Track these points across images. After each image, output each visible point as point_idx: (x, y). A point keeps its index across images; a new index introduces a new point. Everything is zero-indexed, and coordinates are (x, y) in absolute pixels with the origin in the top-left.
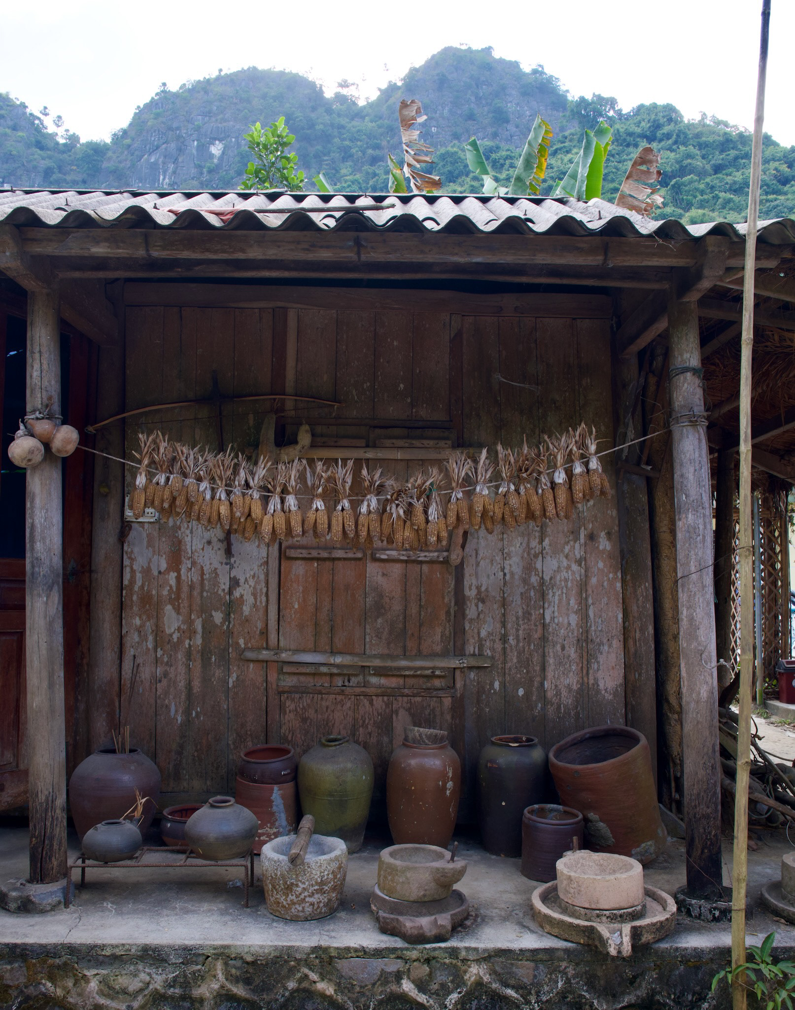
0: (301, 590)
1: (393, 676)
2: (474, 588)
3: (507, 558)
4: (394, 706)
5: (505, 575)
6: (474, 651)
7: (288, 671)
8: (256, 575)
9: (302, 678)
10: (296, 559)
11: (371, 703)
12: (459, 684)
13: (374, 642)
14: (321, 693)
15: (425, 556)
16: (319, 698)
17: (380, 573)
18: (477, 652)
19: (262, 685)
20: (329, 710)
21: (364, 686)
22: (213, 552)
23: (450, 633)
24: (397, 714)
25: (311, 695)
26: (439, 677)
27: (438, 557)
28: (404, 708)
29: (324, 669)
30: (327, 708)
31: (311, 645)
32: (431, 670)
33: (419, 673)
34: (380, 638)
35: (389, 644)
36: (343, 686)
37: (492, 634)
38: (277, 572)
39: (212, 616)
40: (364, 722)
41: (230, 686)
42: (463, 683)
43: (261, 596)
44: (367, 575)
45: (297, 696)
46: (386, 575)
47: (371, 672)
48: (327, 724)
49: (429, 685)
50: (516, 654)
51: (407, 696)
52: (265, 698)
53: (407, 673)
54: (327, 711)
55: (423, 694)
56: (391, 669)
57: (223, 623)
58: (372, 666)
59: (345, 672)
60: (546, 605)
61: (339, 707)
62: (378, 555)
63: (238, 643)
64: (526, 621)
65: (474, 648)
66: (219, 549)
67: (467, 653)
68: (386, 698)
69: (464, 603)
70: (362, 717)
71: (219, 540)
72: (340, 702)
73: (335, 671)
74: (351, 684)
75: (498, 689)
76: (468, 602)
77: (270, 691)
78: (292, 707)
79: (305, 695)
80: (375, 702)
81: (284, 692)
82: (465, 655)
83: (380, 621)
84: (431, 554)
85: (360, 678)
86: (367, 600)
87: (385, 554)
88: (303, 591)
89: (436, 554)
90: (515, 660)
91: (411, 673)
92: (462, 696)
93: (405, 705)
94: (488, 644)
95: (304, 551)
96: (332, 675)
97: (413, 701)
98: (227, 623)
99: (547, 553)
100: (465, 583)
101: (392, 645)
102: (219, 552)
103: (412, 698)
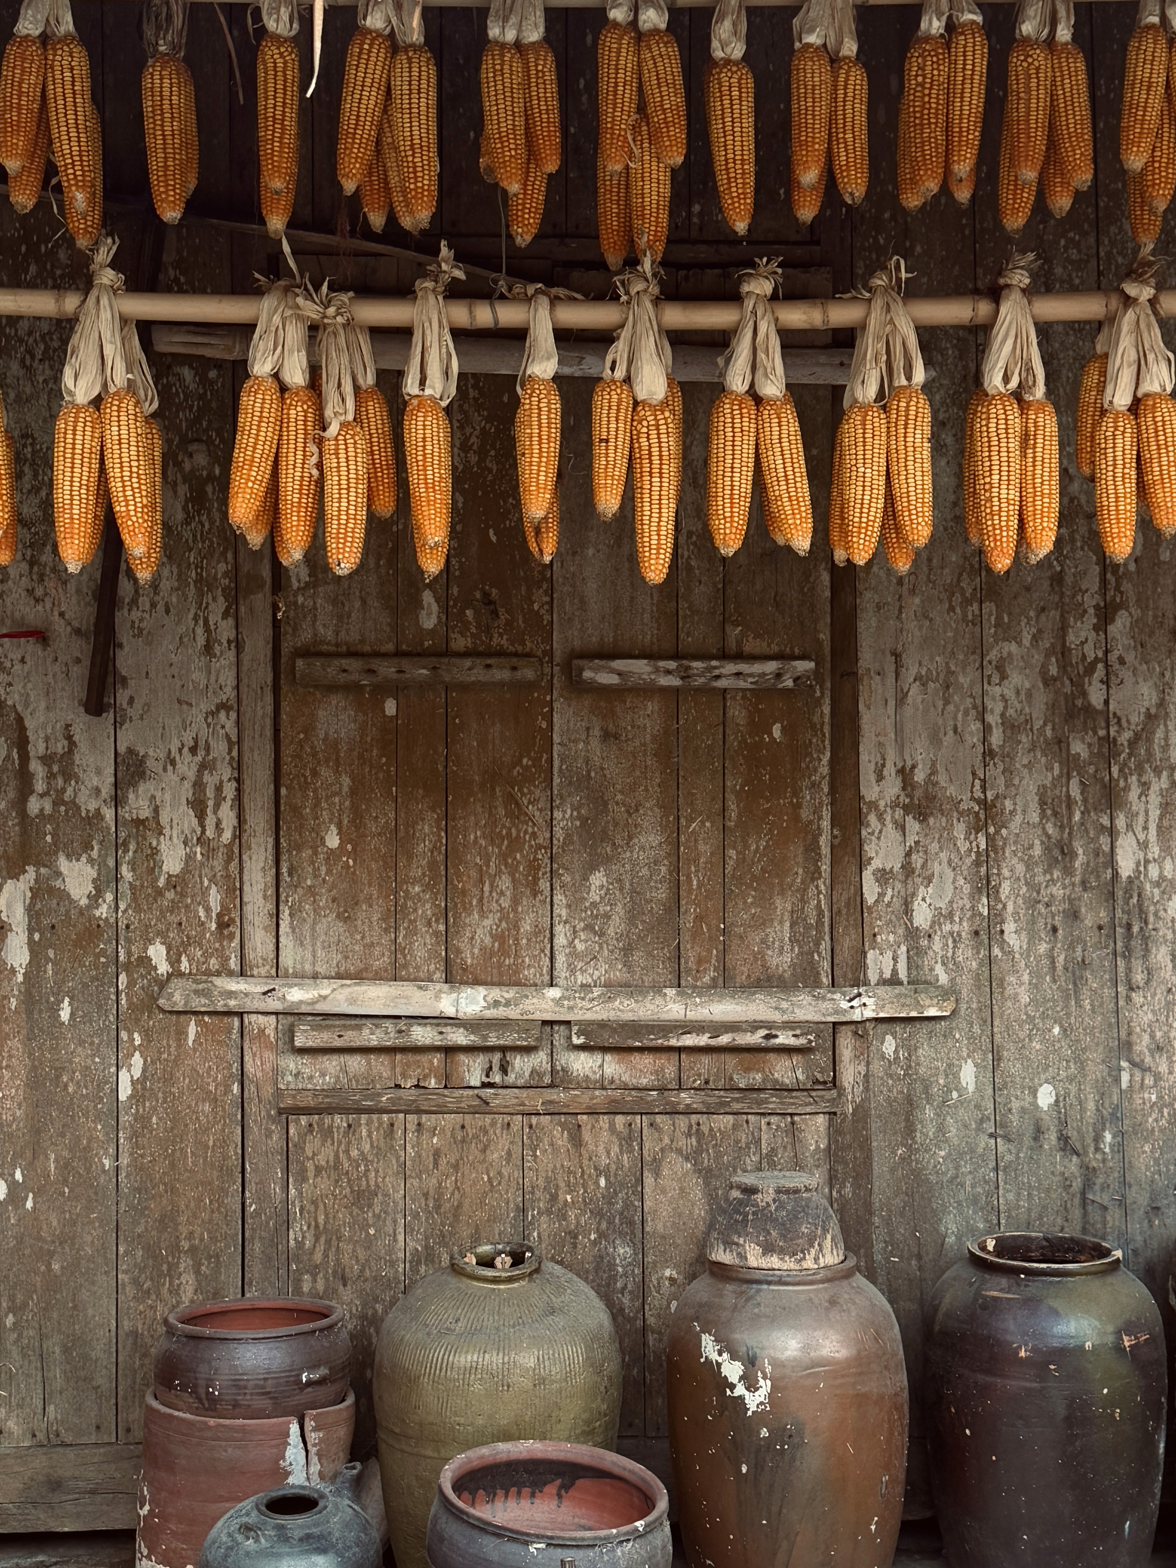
0: (345, 789)
1: (641, 1050)
2: (890, 770)
3: (996, 679)
4: (647, 1145)
5: (987, 729)
6: (895, 971)
7: (310, 1044)
8: (201, 744)
9: (356, 1063)
10: (331, 688)
11: (576, 1140)
12: (849, 1074)
13: (580, 946)
14: (419, 1112)
15: (738, 674)
16: (411, 1127)
17: (597, 732)
18: (903, 974)
19: (228, 1090)
20: (443, 1161)
21: (551, 1086)
22: (57, 668)
23: (820, 913)
24: (657, 1174)
25: (385, 1117)
26: (787, 1050)
27: (778, 676)
28: (679, 1151)
29: (422, 1035)
30: (437, 1154)
31: (380, 961)
32: (763, 1032)
33: (724, 1039)
34: (602, 934)
35: (627, 951)
36: (485, 1085)
37: (951, 915)
38: (269, 732)
39: (58, 874)
40: (554, 1198)
41: (123, 1097)
42: (862, 1069)
43: (217, 806)
44: (556, 739)
45: (339, 1121)
46: (616, 737)
47: (576, 1041)
48: (438, 1207)
49: (759, 1077)
50: (1026, 978)
51: (689, 1112)
52: (239, 1128)
53: (689, 1040)
54: (436, 1164)
55: (736, 1106)
56: (635, 1028)
57: (95, 898)
58: (579, 1023)
59: (493, 1041)
60: (1121, 822)
61: (474, 1152)
62: (587, 674)
63: (145, 961)
64: (1056, 874)
65: (895, 959)
66: (78, 661)
67: (873, 976)
68: (620, 1120)
69: (859, 821)
70: (548, 1180)
71: (78, 632)
72: (476, 1137)
73: (460, 1037)
74: (511, 1078)
75: (971, 1088)
76: (872, 818)
77: (252, 1108)
78: (325, 1156)
79: (364, 1118)
80: (586, 1136)
81: (299, 1111)
82: (866, 983)
83: (598, 879)
84: (757, 668)
85: (540, 1059)
86: (557, 814)
87: (613, 671)
88: (353, 792)
89: (771, 666)
90: (1025, 999)
91: (703, 1040)
92: (862, 1113)
93: (682, 1142)
94: (937, 945)
95: (354, 665)
96: (450, 1051)
97: (705, 1129)
98: (109, 897)
99: (1122, 661)
100: (864, 757)
101: (637, 956)
102: (76, 670)
103: (703, 1119)
